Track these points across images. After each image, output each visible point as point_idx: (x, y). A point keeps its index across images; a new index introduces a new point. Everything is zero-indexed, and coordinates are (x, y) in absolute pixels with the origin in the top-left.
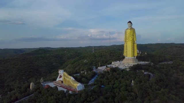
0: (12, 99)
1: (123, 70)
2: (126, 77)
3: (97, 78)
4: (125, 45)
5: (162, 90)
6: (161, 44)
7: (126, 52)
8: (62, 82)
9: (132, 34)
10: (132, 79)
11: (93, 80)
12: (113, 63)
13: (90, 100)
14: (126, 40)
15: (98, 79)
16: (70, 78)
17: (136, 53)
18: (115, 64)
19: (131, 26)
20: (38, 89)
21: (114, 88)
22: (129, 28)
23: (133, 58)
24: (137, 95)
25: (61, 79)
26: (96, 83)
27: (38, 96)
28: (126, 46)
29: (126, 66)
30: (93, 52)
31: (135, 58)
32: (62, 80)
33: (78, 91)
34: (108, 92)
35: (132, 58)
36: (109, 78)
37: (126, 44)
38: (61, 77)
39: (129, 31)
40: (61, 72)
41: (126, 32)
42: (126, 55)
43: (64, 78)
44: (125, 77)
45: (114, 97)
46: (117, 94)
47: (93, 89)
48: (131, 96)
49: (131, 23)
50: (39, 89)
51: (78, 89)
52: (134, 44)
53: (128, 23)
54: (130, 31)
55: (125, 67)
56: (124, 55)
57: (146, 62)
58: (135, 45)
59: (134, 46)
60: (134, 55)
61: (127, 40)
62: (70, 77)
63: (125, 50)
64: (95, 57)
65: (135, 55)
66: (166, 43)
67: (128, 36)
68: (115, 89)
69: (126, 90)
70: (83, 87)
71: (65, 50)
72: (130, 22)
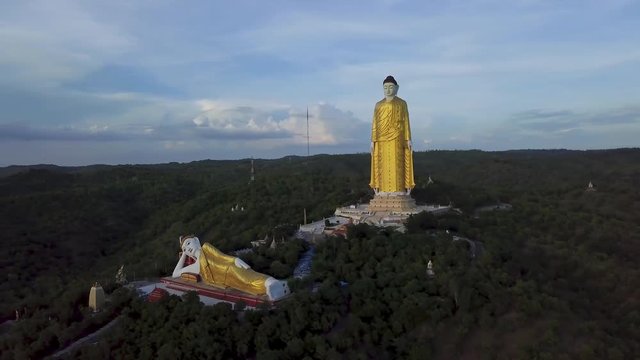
0: (37, 345)
1: (388, 232)
2: (406, 253)
3: (313, 258)
4: (376, 155)
5: (520, 283)
6: (444, 151)
7: (380, 175)
8: (199, 278)
9: (398, 118)
10: (426, 257)
11: (303, 266)
12: (338, 212)
13: (319, 328)
14: (378, 137)
15: (321, 261)
16: (233, 264)
17: (410, 178)
18: (349, 215)
19: (395, 92)
20: (123, 305)
21: (382, 289)
22: (389, 99)
23: (402, 194)
24: (454, 302)
25: (194, 268)
26: (320, 274)
27: (138, 328)
28: (379, 156)
29: (387, 219)
30: (253, 178)
31: (408, 194)
32: (198, 272)
33: (275, 302)
34: (368, 300)
35: (398, 193)
36: (353, 258)
37: (379, 149)
38: (189, 261)
39: (388, 108)
40: (190, 245)
41: (377, 112)
42: (377, 186)
43: (208, 264)
44: (402, 251)
45: (386, 315)
46: (393, 305)
47: (319, 291)
48: (438, 307)
49: (395, 83)
50: (125, 305)
51: (273, 296)
52: (404, 149)
53: (385, 82)
54: (390, 107)
55: (385, 222)
56: (371, 184)
57: (440, 207)
58: (407, 152)
59: (403, 155)
60: (404, 184)
61: (382, 139)
62: (230, 259)
63: (376, 170)
64: (267, 194)
65: (407, 186)
66: (458, 149)
67: (384, 122)
68: (385, 291)
69: (420, 291)
70: (286, 288)
71: (134, 175)
72: (390, 79)
